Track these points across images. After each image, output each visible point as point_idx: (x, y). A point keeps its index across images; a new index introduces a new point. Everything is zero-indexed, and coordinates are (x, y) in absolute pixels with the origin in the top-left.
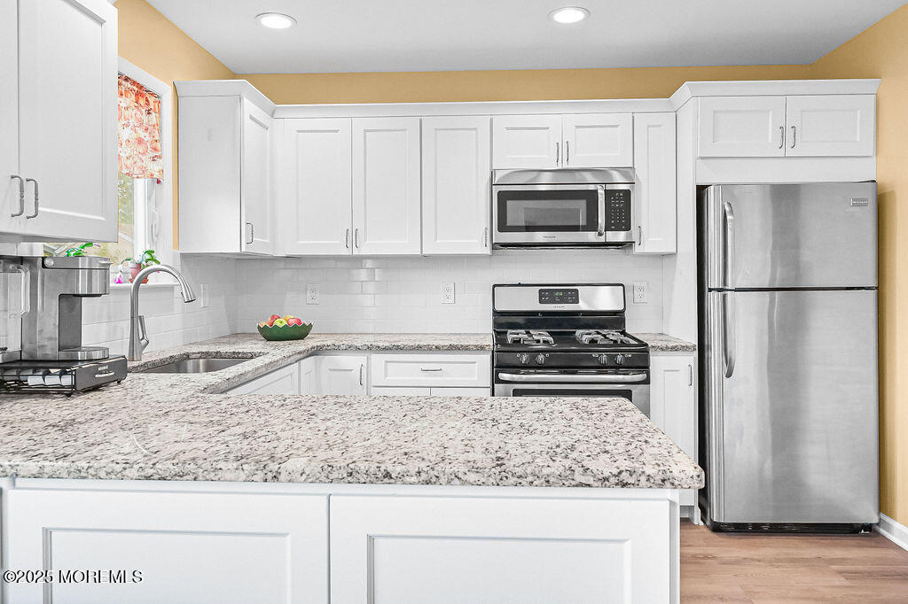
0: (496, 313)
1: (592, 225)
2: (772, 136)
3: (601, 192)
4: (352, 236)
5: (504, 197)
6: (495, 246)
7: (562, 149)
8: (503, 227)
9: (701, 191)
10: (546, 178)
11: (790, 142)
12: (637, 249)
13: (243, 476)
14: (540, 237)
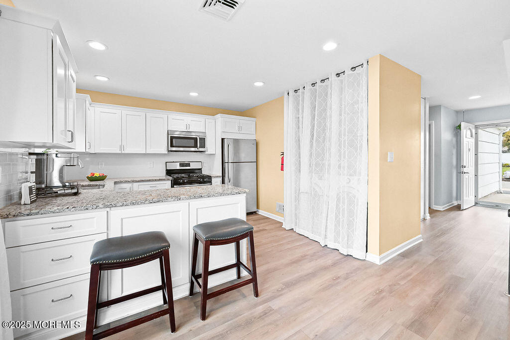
0: (167, 170)
1: (196, 146)
2: (237, 128)
3: (198, 138)
4: (122, 147)
5: (172, 138)
6: (168, 151)
7: (187, 126)
8: (172, 146)
9: (223, 140)
10: (184, 133)
11: (240, 130)
12: (206, 153)
13: (173, 200)
14: (181, 149)
